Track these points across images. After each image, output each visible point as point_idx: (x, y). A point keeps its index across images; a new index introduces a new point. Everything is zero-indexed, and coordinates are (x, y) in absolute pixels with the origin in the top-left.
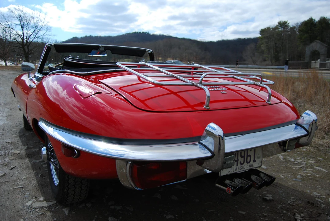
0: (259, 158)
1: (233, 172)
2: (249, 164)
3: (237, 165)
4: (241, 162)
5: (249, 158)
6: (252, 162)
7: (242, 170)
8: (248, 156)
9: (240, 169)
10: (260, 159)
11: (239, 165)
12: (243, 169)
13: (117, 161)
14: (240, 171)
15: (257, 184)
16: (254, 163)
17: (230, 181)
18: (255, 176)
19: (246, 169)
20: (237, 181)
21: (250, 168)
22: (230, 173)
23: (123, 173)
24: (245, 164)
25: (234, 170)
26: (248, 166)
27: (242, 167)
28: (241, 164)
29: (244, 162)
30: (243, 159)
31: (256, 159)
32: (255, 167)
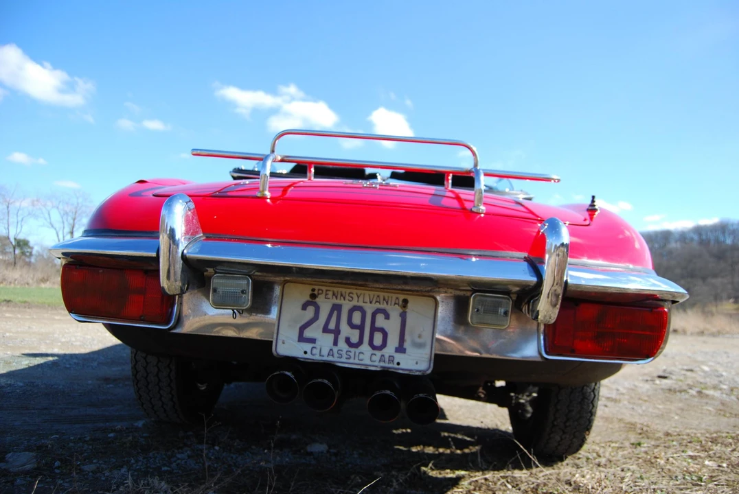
0: (418, 346)
1: (317, 358)
2: (379, 353)
3: (335, 343)
4: (348, 339)
5: (378, 336)
6: (390, 350)
7: (351, 361)
8: (374, 329)
9: (345, 356)
10: (423, 351)
11: (342, 344)
12: (357, 361)
14: (343, 360)
16: (398, 356)
19: (367, 361)
21: (382, 364)
22: (306, 356)
24: (365, 347)
25: (325, 351)
26: (376, 358)
27: (352, 354)
28: (351, 344)
29: (361, 342)
30: (357, 332)
31: (407, 345)
32: (401, 366)
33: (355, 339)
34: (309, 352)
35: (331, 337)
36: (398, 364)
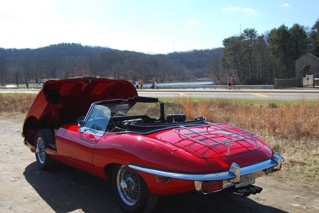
0: (253, 178)
1: (241, 186)
4: (244, 181)
5: (248, 179)
6: (250, 181)
8: (248, 177)
9: (244, 184)
13: (195, 181)
15: (253, 192)
16: (251, 181)
17: (240, 190)
18: (252, 188)
19: (247, 184)
20: (244, 190)
21: (249, 184)
23: (198, 187)
24: (247, 182)
28: (245, 182)
30: (245, 179)
33: (245, 181)
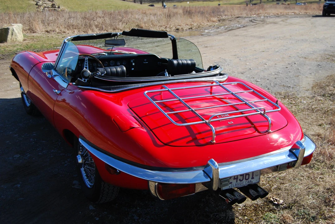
0: (257, 175)
1: (232, 187)
2: (247, 181)
3: (237, 182)
6: (250, 179)
7: (241, 185)
8: (246, 175)
9: (239, 184)
10: (258, 177)
11: (239, 181)
12: (242, 185)
14: (239, 186)
17: (230, 195)
19: (245, 184)
20: (236, 194)
21: (248, 183)
22: (230, 188)
25: (234, 185)
26: (247, 182)
27: (241, 183)
28: (241, 181)
29: (243, 179)
31: (254, 176)
32: (253, 182)
34: (230, 187)
35: (235, 180)
36: (252, 182)
